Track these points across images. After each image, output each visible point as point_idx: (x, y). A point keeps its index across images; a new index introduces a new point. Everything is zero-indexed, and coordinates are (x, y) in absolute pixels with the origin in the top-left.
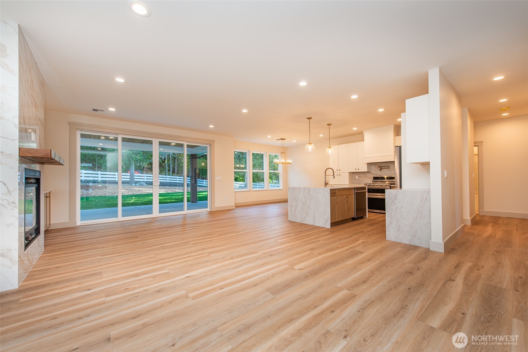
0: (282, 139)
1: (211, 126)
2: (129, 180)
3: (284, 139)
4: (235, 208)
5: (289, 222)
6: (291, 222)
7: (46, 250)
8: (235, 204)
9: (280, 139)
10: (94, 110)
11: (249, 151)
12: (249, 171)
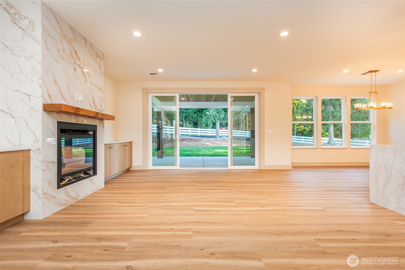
0: (371, 72)
1: (255, 70)
2: (215, 135)
3: (376, 71)
4: (291, 168)
5: (369, 206)
6: (373, 206)
7: (105, 187)
8: (292, 163)
9: (368, 72)
10: (151, 74)
11: (317, 97)
12: (317, 123)
